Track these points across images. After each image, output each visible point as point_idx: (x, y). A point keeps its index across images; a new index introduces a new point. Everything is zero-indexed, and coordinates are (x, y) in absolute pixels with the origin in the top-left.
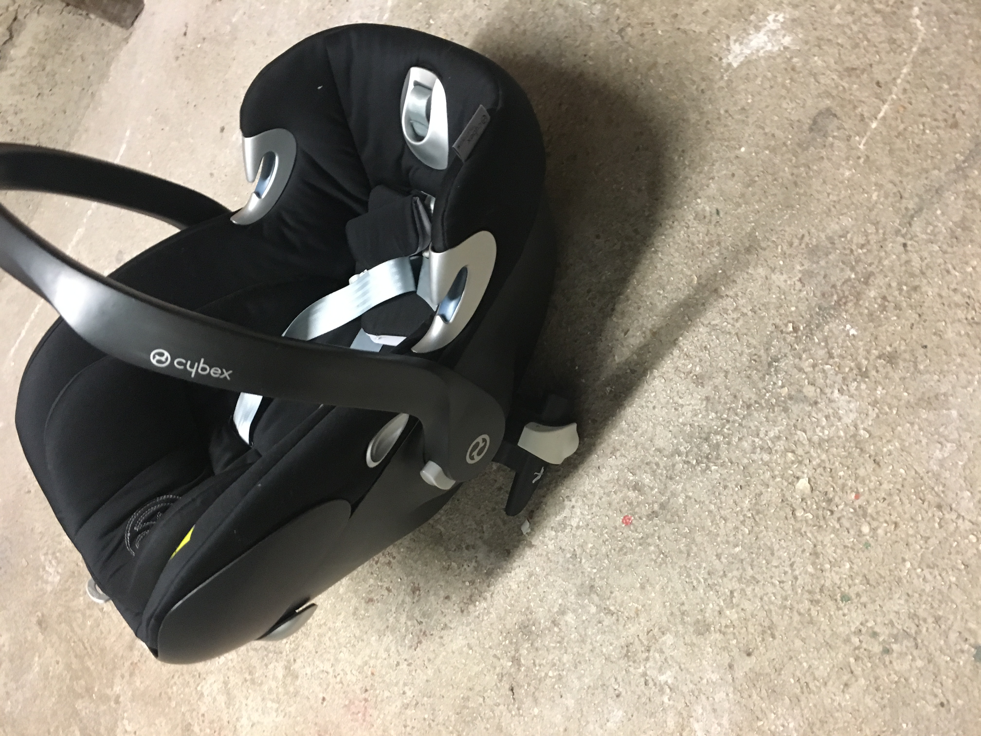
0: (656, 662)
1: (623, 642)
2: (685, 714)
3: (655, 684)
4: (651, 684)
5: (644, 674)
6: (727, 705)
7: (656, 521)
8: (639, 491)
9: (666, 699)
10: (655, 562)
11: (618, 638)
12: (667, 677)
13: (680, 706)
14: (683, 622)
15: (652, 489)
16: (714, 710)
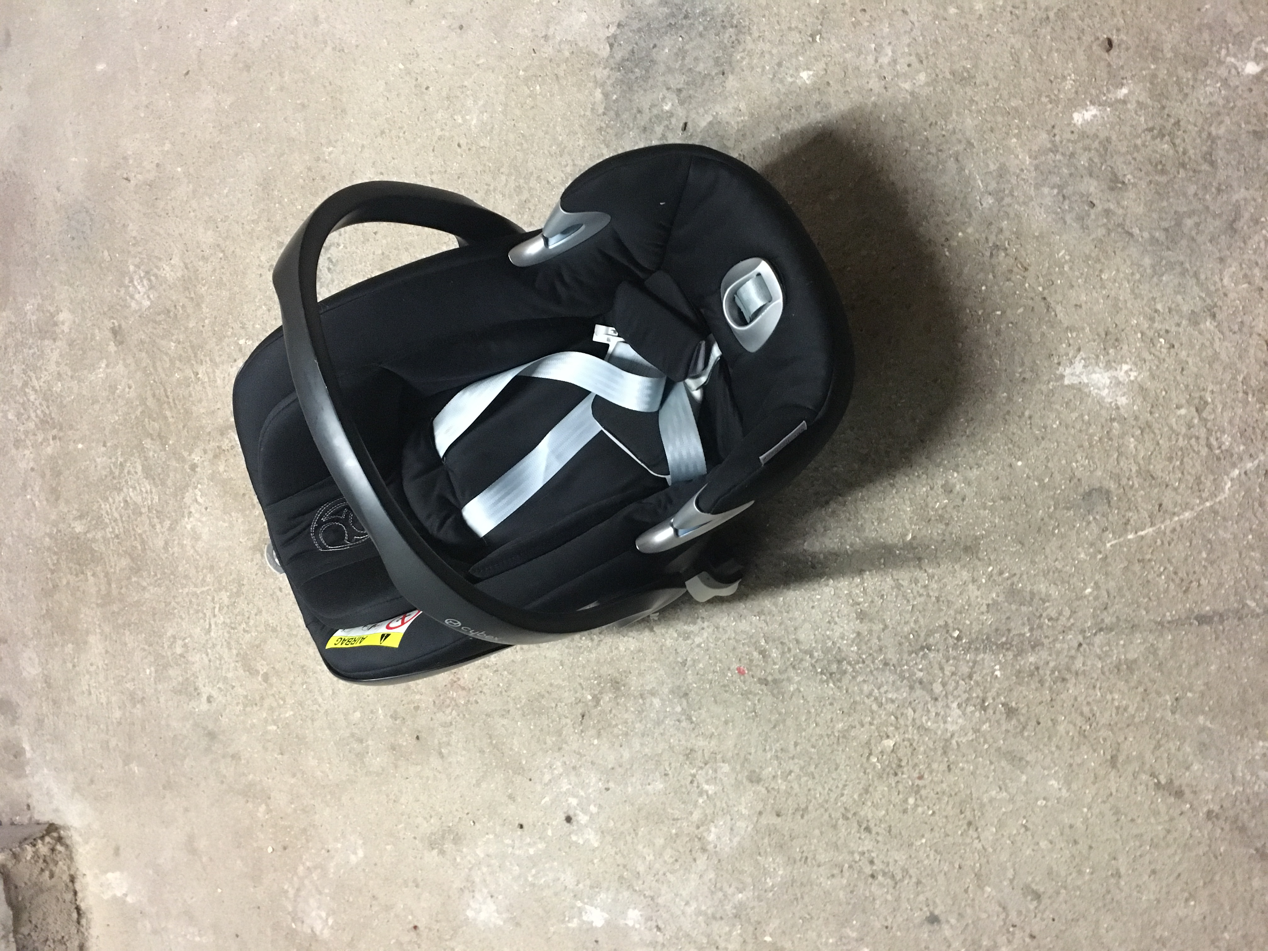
0: (707, 774)
1: (689, 746)
2: (709, 818)
3: (698, 787)
4: (695, 784)
5: (694, 776)
6: (743, 833)
7: (764, 687)
8: (764, 657)
9: (701, 801)
10: (746, 714)
11: (687, 741)
12: (710, 789)
13: (709, 811)
14: (742, 765)
15: (775, 664)
16: (732, 829)
